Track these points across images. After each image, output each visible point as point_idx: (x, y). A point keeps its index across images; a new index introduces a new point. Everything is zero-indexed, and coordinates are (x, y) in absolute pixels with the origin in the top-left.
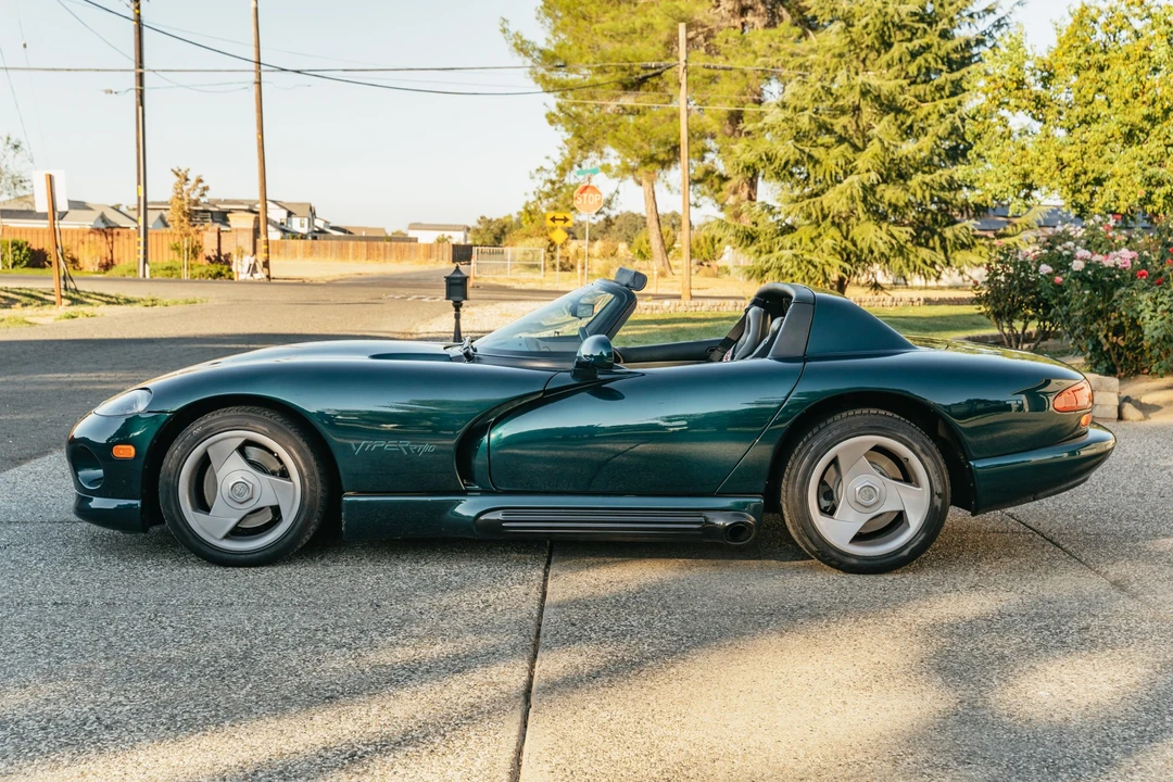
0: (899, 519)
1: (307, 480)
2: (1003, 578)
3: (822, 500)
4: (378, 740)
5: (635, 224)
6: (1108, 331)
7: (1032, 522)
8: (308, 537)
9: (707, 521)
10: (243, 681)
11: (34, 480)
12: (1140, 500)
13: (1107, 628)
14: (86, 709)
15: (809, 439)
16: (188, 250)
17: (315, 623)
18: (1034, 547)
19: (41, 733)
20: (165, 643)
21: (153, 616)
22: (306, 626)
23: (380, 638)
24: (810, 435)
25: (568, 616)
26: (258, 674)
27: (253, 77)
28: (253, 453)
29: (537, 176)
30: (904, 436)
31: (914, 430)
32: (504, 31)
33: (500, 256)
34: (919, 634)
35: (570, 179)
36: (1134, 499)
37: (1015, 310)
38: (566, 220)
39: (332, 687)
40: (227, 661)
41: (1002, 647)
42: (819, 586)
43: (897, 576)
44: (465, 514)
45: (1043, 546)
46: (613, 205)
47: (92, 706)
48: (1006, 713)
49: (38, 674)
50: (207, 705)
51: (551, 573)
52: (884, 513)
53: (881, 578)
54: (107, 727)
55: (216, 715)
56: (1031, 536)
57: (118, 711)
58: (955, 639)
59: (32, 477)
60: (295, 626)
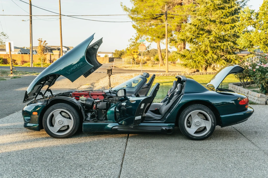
0: (205, 128)
1: (75, 119)
2: (228, 141)
3: (188, 124)
4: (90, 174)
5: (155, 52)
6: (265, 83)
7: (238, 129)
8: (75, 132)
9: (162, 129)
10: (62, 162)
11: (12, 119)
12: (264, 124)
13: (248, 152)
14: (30, 168)
15: (185, 111)
16: (43, 59)
17: (77, 150)
18: (237, 135)
19: (22, 172)
20: (45, 155)
21: (42, 149)
22: (75, 151)
23: (91, 154)
24: (185, 110)
25: (131, 149)
26: (65, 161)
27: (59, 17)
28: (63, 114)
29: (130, 41)
30: (205, 110)
31: (208, 109)
32: (121, 5)
33: (121, 61)
34: (207, 153)
35: (138, 41)
36: (263, 124)
37: (244, 77)
38: (137, 52)
39: (81, 163)
40: (59, 158)
41: (224, 156)
42: (187, 143)
43: (205, 141)
44: (109, 127)
45: (239, 134)
46: (149, 48)
47: (31, 167)
48: (221, 169)
49: (20, 161)
50: (55, 167)
51: (128, 140)
52: (202, 127)
53: (201, 141)
54: (35, 171)
55: (57, 169)
56: (237, 132)
57: (37, 168)
58: (214, 154)
59: (12, 118)
60: (73, 151)
